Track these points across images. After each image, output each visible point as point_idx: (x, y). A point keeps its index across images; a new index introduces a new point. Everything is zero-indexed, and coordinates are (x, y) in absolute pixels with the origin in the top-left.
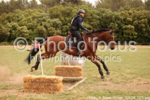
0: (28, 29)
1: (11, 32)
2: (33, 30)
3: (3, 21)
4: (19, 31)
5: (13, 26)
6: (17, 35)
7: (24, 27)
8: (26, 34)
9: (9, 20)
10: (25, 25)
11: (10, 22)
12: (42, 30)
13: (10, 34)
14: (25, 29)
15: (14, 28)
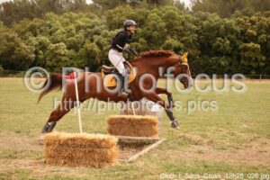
0: (69, 48)
1: (36, 53)
2: (77, 51)
3: (23, 33)
4: (52, 51)
5: (40, 43)
6: (48, 58)
7: (61, 44)
8: (64, 58)
9: (34, 32)
10: (63, 41)
11: (35, 35)
12: (91, 51)
13: (36, 58)
14: (62, 48)
15: (43, 46)
